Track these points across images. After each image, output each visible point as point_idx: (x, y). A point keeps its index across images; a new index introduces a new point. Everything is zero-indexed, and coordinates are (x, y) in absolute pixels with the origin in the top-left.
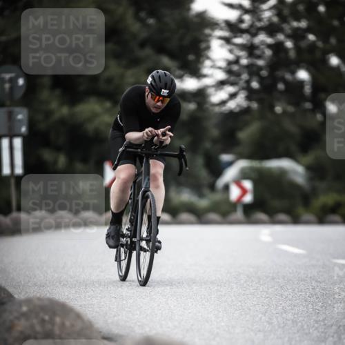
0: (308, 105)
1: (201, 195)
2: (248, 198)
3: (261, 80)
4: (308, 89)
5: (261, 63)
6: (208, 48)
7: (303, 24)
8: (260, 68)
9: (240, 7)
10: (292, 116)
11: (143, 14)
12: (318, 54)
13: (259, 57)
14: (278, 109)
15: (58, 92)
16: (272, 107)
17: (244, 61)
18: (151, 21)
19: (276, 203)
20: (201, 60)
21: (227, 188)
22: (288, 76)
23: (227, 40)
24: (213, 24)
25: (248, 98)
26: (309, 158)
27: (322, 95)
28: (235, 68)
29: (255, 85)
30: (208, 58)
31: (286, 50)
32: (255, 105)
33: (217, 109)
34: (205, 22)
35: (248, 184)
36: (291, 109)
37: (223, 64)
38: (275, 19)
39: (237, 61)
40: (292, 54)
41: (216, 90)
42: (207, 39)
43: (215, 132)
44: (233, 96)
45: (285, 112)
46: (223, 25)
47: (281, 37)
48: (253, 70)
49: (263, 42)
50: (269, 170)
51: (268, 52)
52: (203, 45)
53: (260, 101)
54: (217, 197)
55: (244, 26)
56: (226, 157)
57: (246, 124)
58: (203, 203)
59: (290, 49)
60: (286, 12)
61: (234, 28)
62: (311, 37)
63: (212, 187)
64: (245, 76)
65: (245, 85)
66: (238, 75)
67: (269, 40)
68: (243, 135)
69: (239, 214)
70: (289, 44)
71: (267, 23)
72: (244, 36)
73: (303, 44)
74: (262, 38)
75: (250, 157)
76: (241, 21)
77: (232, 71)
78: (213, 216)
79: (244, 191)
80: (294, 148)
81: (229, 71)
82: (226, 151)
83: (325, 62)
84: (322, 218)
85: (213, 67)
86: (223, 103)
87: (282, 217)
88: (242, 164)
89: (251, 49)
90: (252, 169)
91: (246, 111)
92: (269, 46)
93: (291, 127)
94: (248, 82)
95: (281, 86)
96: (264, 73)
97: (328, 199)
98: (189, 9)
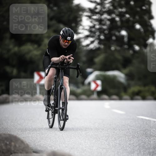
0: (126, 46)
1: (78, 87)
2: (99, 89)
3: (105, 35)
4: (126, 39)
5: (105, 27)
6: (81, 20)
7: (124, 10)
8: (105, 30)
9: (95, 2)
10: (119, 51)
11: (51, 5)
12: (131, 24)
13: (104, 25)
14: (113, 48)
15: (13, 40)
16: (110, 47)
17: (97, 27)
18: (55, 8)
19: (112, 91)
20: (78, 26)
21: (89, 84)
22: (117, 33)
23: (90, 17)
24: (83, 10)
25: (99, 43)
26: (127, 70)
27: (133, 42)
28: (93, 30)
29: (102, 37)
30: (81, 25)
31: (116, 22)
32: (102, 47)
33: (85, 48)
34: (79, 9)
35: (99, 82)
36: (118, 48)
37: (88, 28)
38: (111, 8)
39: (94, 27)
40: (119, 24)
41: (85, 40)
42: (80, 16)
43: (84, 59)
44: (92, 42)
45: (116, 50)
46: (88, 10)
47: (114, 16)
48: (101, 31)
49: (106, 18)
50: (109, 76)
51: (108, 23)
52: (79, 19)
53: (104, 45)
54: (85, 88)
55: (97, 10)
56: (89, 70)
57: (98, 55)
58: (79, 91)
59: (118, 21)
60: (116, 4)
61: (93, 11)
62: (127, 16)
63: (83, 83)
64: (98, 33)
65: (98, 37)
66: (95, 33)
67: (109, 17)
68: (97, 60)
69: (95, 96)
70: (117, 19)
71: (108, 9)
72: (97, 15)
73: (124, 19)
74: (105, 16)
75: (100, 70)
76: (96, 8)
77: (92, 31)
78: (83, 97)
79: (97, 86)
80: (120, 66)
81: (90, 31)
82: (89, 67)
83: (133, 27)
84: (133, 97)
85: (83, 29)
86: (88, 45)
87: (114, 97)
88: (97, 73)
89: (100, 21)
90: (101, 75)
91: (98, 49)
92: (109, 20)
93: (118, 56)
94: (99, 36)
95: (114, 38)
96: (106, 32)
97: (135, 89)
98: (72, 3)
